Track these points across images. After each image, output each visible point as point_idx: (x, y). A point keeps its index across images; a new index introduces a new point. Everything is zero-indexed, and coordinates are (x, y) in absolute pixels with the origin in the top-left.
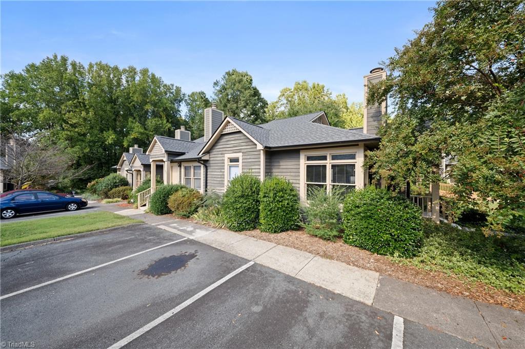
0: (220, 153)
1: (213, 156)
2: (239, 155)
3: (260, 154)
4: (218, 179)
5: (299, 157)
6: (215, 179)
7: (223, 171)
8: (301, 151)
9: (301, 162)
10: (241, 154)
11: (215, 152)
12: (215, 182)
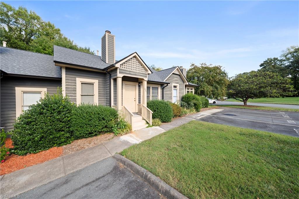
2: (178, 85)
4: (169, 96)
6: (168, 96)
7: (171, 91)
12: (167, 97)
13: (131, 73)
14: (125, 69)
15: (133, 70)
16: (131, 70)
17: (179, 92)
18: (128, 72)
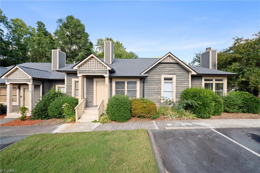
0: (157, 74)
1: (150, 76)
3: (189, 77)
4: (156, 91)
5: (202, 80)
6: (152, 91)
8: (203, 76)
9: (202, 82)
10: (175, 76)
11: (152, 73)
13: (90, 72)
14: (84, 69)
15: (91, 69)
16: (90, 69)
17: (176, 86)
18: (87, 72)
